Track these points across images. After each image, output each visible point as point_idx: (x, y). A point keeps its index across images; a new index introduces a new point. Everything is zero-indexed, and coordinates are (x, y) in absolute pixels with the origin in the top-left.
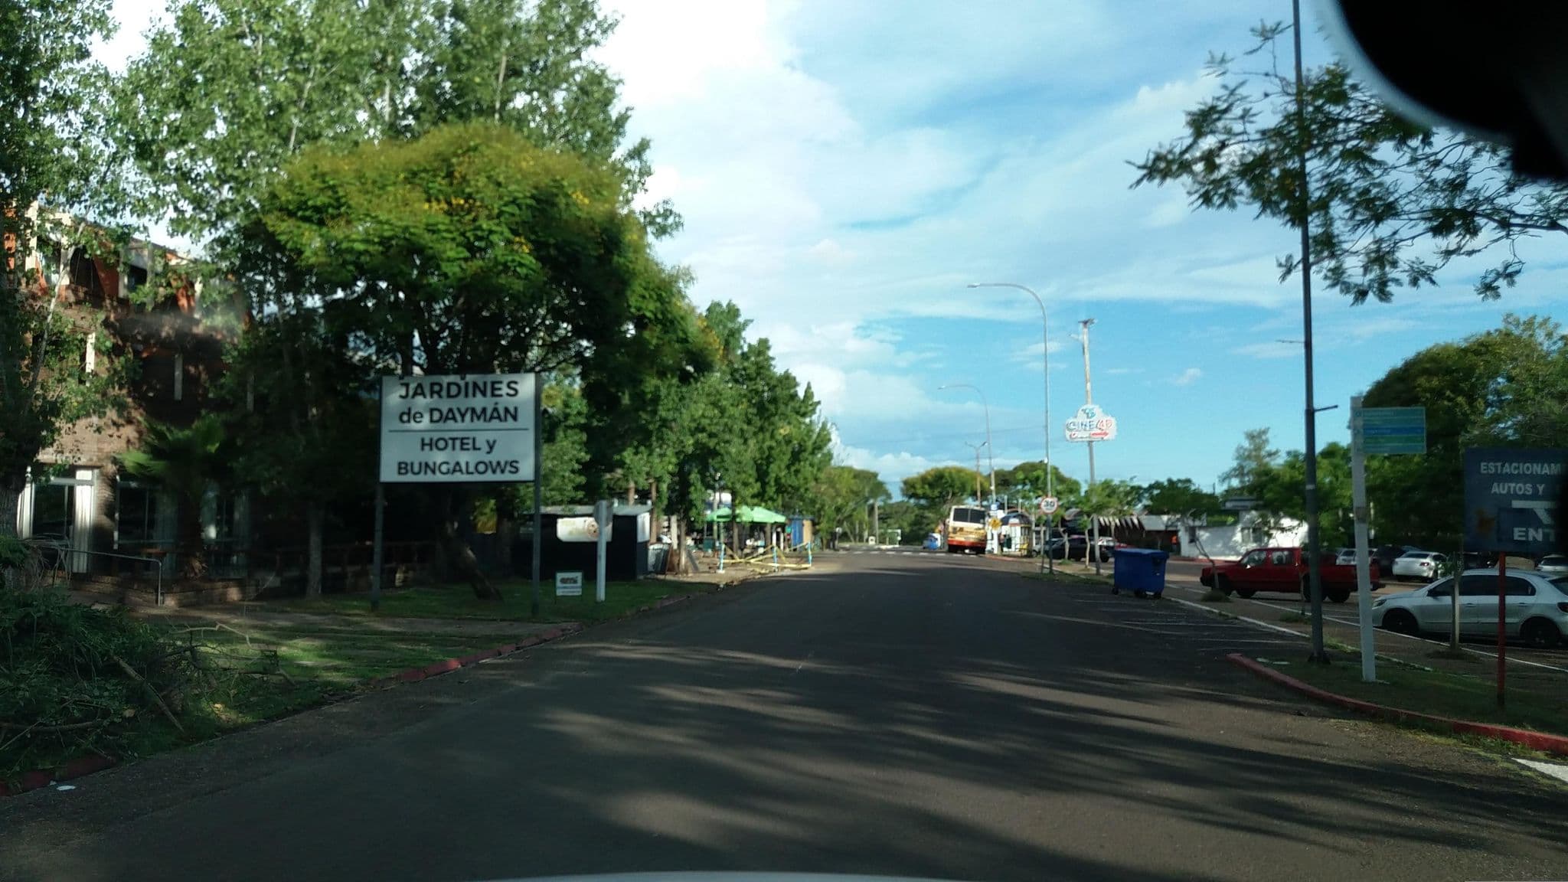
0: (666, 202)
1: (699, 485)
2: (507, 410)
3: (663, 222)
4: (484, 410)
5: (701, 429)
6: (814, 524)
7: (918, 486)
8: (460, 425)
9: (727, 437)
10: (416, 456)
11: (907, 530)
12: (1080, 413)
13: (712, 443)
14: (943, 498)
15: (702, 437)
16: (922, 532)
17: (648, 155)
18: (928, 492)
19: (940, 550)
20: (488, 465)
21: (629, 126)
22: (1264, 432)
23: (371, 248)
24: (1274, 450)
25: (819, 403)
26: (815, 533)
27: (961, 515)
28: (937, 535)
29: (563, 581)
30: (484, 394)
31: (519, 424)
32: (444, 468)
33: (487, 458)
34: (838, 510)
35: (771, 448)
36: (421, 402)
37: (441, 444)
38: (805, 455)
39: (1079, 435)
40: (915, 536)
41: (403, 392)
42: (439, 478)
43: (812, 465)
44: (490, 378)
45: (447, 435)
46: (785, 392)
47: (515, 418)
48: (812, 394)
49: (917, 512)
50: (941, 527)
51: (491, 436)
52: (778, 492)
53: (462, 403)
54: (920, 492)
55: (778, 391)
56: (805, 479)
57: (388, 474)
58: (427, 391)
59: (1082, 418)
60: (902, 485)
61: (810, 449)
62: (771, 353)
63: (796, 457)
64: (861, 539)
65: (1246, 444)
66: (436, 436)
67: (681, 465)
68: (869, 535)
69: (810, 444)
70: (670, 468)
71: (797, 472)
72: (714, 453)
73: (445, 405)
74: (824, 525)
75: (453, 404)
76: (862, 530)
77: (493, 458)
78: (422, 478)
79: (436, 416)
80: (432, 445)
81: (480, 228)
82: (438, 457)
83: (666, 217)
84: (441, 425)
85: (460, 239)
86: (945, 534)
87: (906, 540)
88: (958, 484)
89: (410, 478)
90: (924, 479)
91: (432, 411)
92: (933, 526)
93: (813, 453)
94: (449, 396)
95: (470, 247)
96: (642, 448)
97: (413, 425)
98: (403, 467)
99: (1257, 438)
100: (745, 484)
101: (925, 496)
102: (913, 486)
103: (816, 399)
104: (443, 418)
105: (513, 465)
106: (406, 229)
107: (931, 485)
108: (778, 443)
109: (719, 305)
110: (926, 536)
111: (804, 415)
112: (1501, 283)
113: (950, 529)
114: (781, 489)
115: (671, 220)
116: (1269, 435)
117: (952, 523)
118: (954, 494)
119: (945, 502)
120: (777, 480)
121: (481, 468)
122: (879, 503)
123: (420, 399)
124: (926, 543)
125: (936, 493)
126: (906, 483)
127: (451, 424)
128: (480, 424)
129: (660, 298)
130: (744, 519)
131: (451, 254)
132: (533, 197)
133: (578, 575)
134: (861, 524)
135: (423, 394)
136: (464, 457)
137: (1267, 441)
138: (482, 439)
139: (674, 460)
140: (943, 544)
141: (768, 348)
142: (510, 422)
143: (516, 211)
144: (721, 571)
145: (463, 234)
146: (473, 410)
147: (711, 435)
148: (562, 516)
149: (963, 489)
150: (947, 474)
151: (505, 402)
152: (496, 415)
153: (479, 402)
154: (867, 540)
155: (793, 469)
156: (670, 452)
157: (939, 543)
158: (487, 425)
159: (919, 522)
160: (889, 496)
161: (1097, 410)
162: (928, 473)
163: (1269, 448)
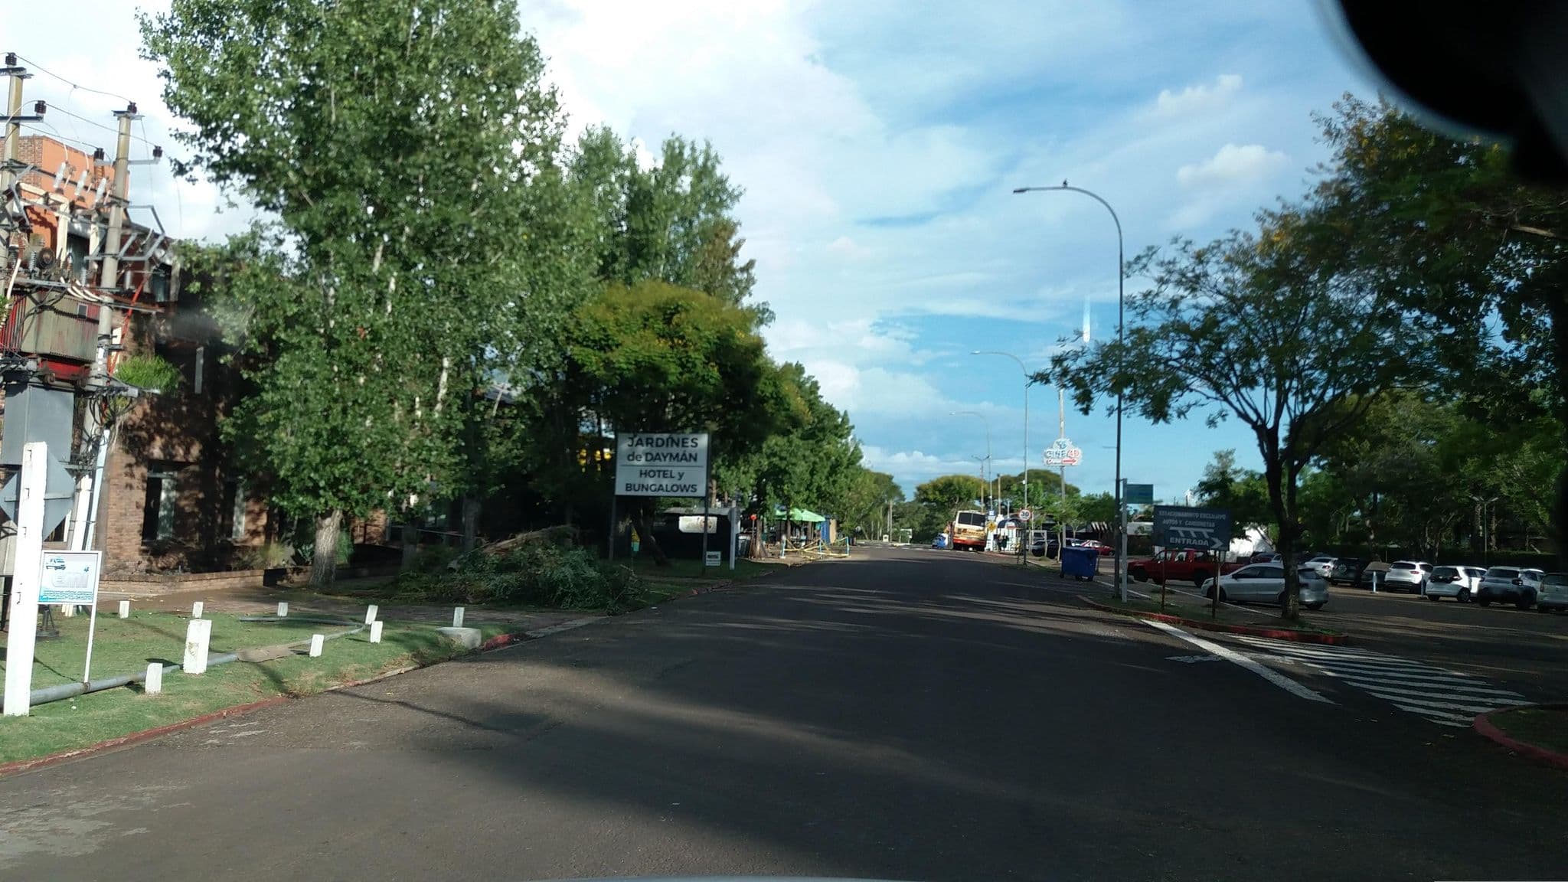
0: (764, 303)
1: (772, 494)
2: (691, 455)
3: (762, 315)
4: (677, 455)
5: (774, 455)
6: (838, 523)
7: (930, 492)
8: (663, 463)
9: (794, 460)
10: (637, 480)
11: (918, 529)
12: (1055, 445)
13: (783, 465)
14: (951, 503)
15: (775, 460)
16: (932, 532)
17: (753, 271)
18: (939, 497)
19: (948, 547)
20: (679, 487)
21: (740, 252)
22: (1231, 453)
23: (630, 367)
24: (1239, 468)
25: (853, 427)
26: (839, 530)
27: (964, 519)
28: (945, 535)
29: (709, 557)
30: (677, 445)
31: (699, 463)
32: (653, 488)
33: (678, 483)
34: (859, 510)
35: (815, 463)
36: (641, 449)
37: (652, 474)
38: (842, 469)
39: (1053, 461)
40: (925, 535)
41: (630, 443)
42: (650, 493)
43: (846, 477)
44: (681, 436)
45: (655, 469)
46: (831, 424)
47: (695, 459)
48: (848, 420)
49: (928, 512)
50: (948, 528)
51: (681, 470)
52: (818, 498)
53: (664, 450)
54: (931, 497)
55: (826, 422)
56: (841, 488)
57: (620, 490)
58: (644, 442)
59: (1056, 449)
60: (916, 490)
61: (845, 465)
62: (820, 393)
63: (834, 470)
64: (875, 538)
65: (1215, 462)
66: (649, 469)
67: (759, 479)
68: (883, 533)
69: (845, 461)
70: (752, 481)
71: (834, 482)
72: (785, 472)
73: (655, 451)
74: (847, 524)
75: (660, 450)
76: (876, 530)
77: (682, 482)
78: (639, 493)
79: (649, 457)
80: (647, 474)
81: (690, 357)
82: (650, 481)
83: (764, 313)
84: (652, 463)
85: (678, 362)
86: (952, 534)
87: (917, 539)
88: (965, 491)
89: (632, 493)
90: (935, 487)
91: (647, 454)
92: (943, 526)
93: (847, 467)
94: (657, 446)
95: (682, 366)
96: (733, 467)
97: (635, 462)
98: (629, 487)
99: (1224, 457)
100: (798, 493)
101: (935, 500)
102: (925, 492)
103: (851, 424)
104: (654, 459)
105: (694, 487)
106: (649, 357)
107: (941, 492)
108: (821, 459)
109: (791, 365)
110: (936, 535)
111: (841, 437)
112: (1219, 420)
113: (956, 530)
114: (822, 495)
115: (766, 315)
116: (1235, 455)
117: (957, 525)
118: (961, 499)
119: (953, 506)
120: (819, 488)
121: (675, 488)
122: (892, 503)
123: (640, 447)
124: (935, 542)
125: (945, 498)
126: (919, 489)
127: (657, 462)
128: (675, 463)
129: (775, 386)
130: (796, 518)
131: (673, 370)
132: (718, 338)
133: (719, 553)
134: (876, 522)
135: (642, 444)
136: (665, 482)
137: (1232, 461)
138: (675, 471)
139: (754, 476)
140: (949, 543)
141: (818, 388)
142: (692, 462)
143: (708, 345)
144: (783, 557)
145: (680, 359)
146: (671, 455)
147: (782, 459)
148: (683, 515)
149: (969, 495)
150: (955, 483)
151: (690, 450)
152: (684, 458)
153: (674, 450)
154: (881, 538)
155: (831, 479)
156: (751, 470)
157: (946, 542)
158: (679, 464)
159: (929, 522)
160: (902, 498)
161: (1068, 443)
162: (938, 480)
163: (1235, 466)
